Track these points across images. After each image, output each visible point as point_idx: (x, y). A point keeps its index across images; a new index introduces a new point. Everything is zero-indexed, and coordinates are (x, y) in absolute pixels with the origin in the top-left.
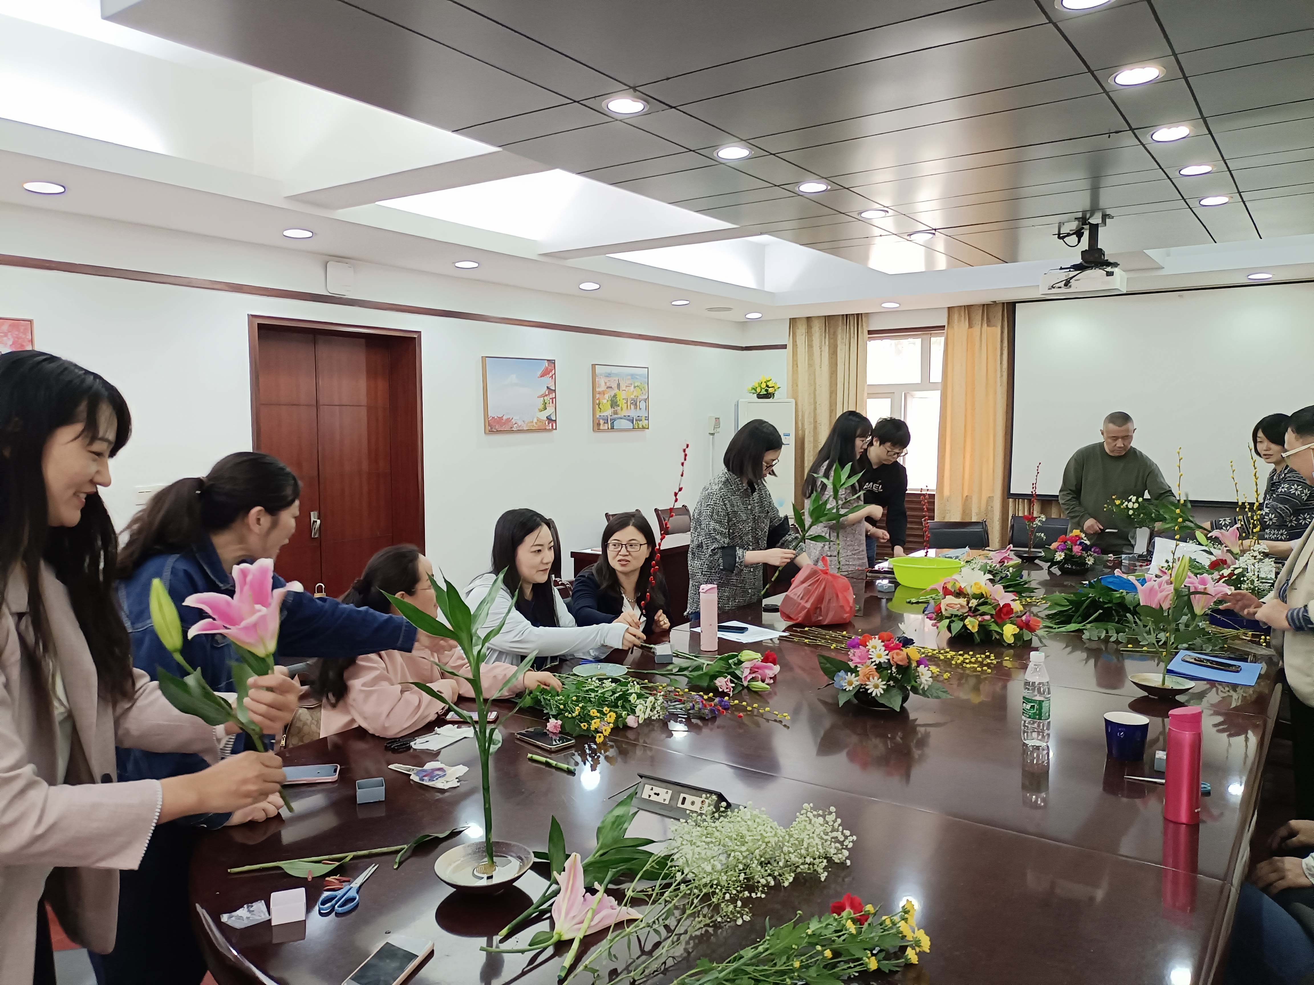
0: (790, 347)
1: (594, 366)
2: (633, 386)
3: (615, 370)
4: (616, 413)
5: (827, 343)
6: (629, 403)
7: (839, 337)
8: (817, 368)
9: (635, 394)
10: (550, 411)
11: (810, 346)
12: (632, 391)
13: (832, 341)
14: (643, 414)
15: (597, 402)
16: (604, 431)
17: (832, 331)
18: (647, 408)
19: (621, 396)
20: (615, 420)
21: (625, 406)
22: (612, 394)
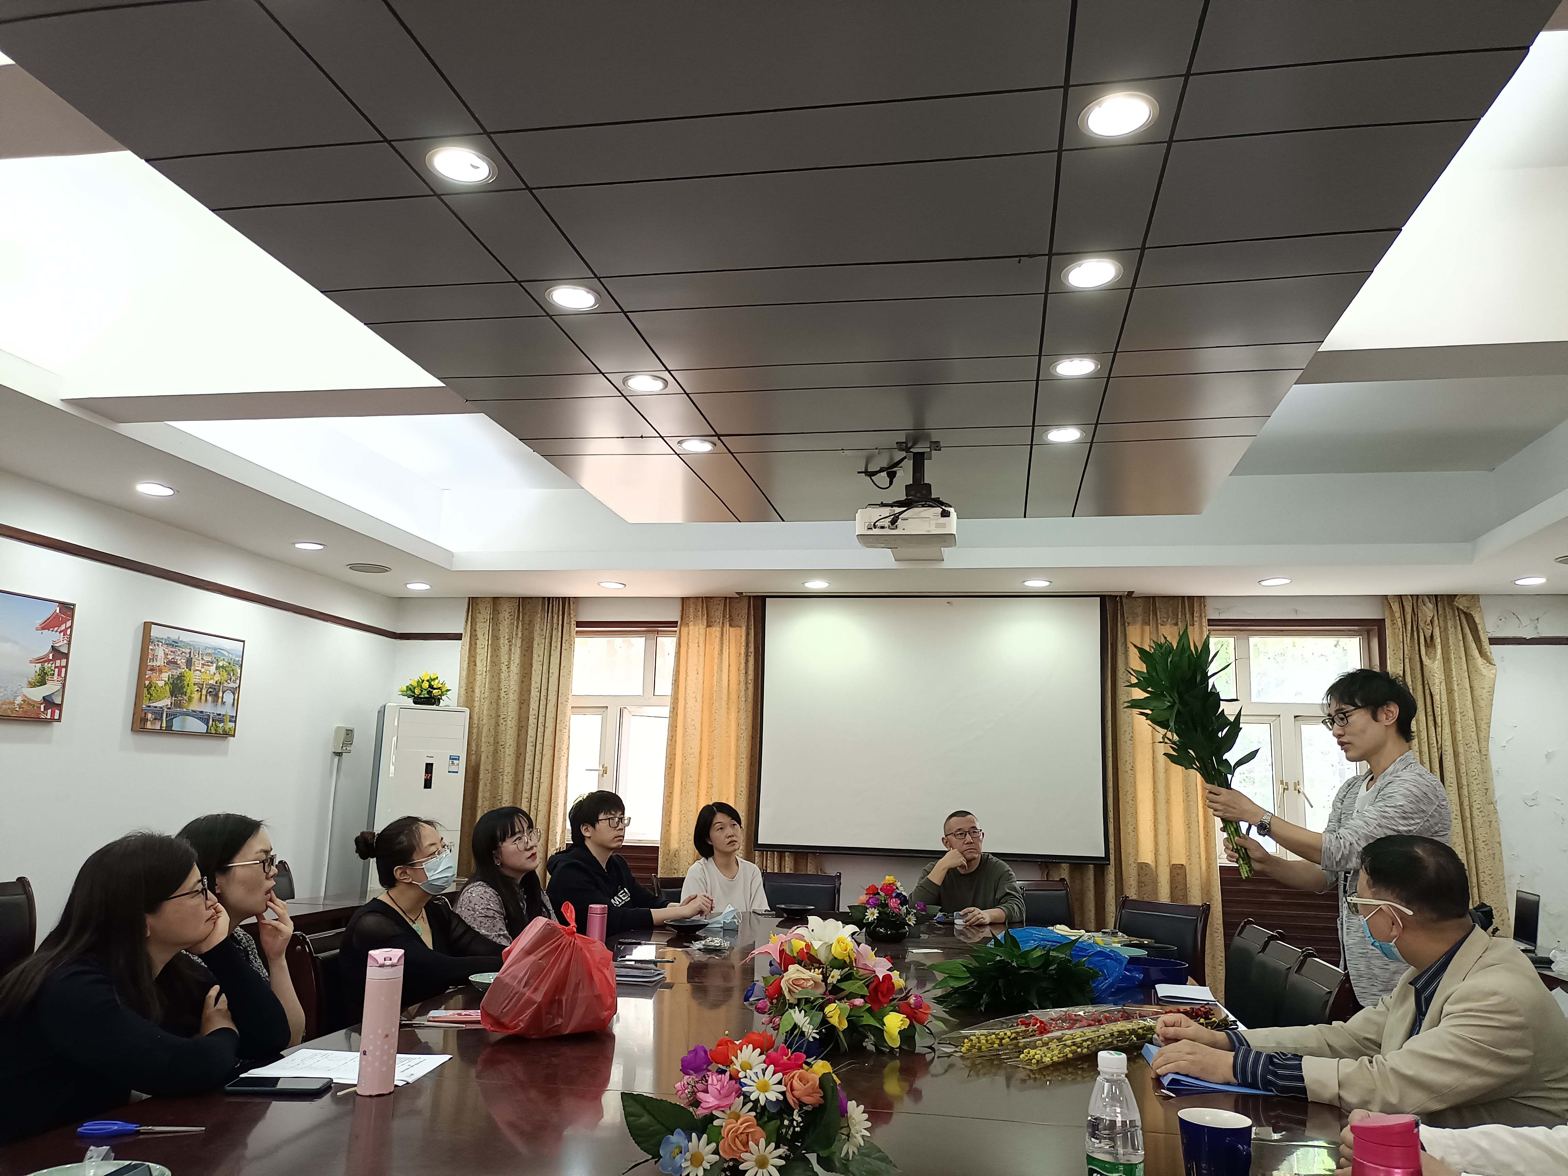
0: (466, 639)
1: (147, 626)
2: (215, 665)
3: (185, 637)
4: (177, 704)
5: (520, 635)
6: (204, 692)
7: (537, 627)
8: (504, 668)
9: (217, 678)
10: (51, 688)
11: (496, 638)
12: (212, 673)
13: (526, 633)
14: (227, 711)
15: (147, 683)
16: (153, 732)
17: (527, 618)
18: (235, 704)
19: (193, 677)
20: (175, 715)
21: (196, 696)
22: (176, 673)
